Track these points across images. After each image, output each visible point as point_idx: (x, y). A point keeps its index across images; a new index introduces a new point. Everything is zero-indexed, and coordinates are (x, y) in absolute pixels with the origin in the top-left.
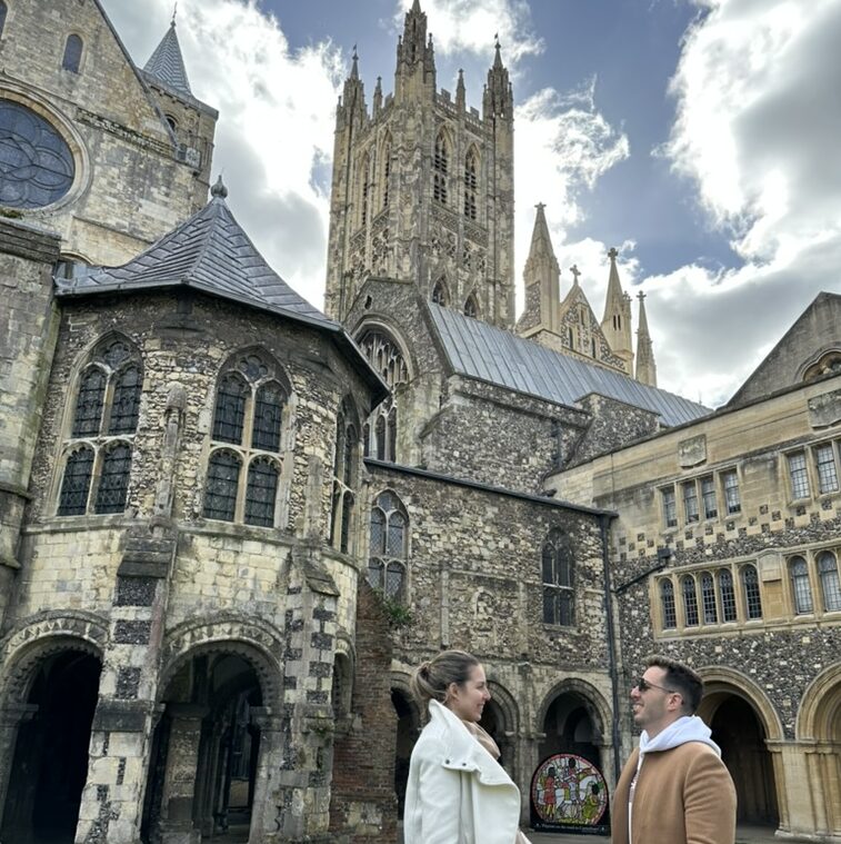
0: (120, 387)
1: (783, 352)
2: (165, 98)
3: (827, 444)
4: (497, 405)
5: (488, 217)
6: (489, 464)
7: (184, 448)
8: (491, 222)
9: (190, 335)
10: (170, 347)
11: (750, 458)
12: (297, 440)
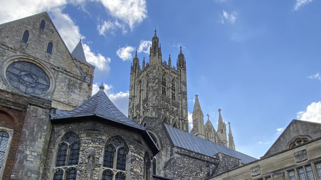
0: (72, 149)
1: (282, 139)
2: (78, 62)
3: (301, 167)
4: (189, 156)
5: (179, 100)
6: (187, 176)
7: (94, 170)
8: (180, 101)
9: (96, 132)
10: (89, 136)
11: (275, 172)
12: (131, 166)
